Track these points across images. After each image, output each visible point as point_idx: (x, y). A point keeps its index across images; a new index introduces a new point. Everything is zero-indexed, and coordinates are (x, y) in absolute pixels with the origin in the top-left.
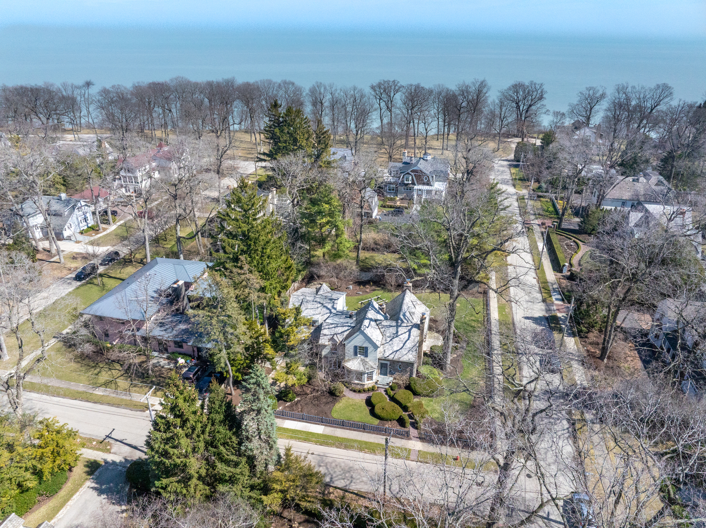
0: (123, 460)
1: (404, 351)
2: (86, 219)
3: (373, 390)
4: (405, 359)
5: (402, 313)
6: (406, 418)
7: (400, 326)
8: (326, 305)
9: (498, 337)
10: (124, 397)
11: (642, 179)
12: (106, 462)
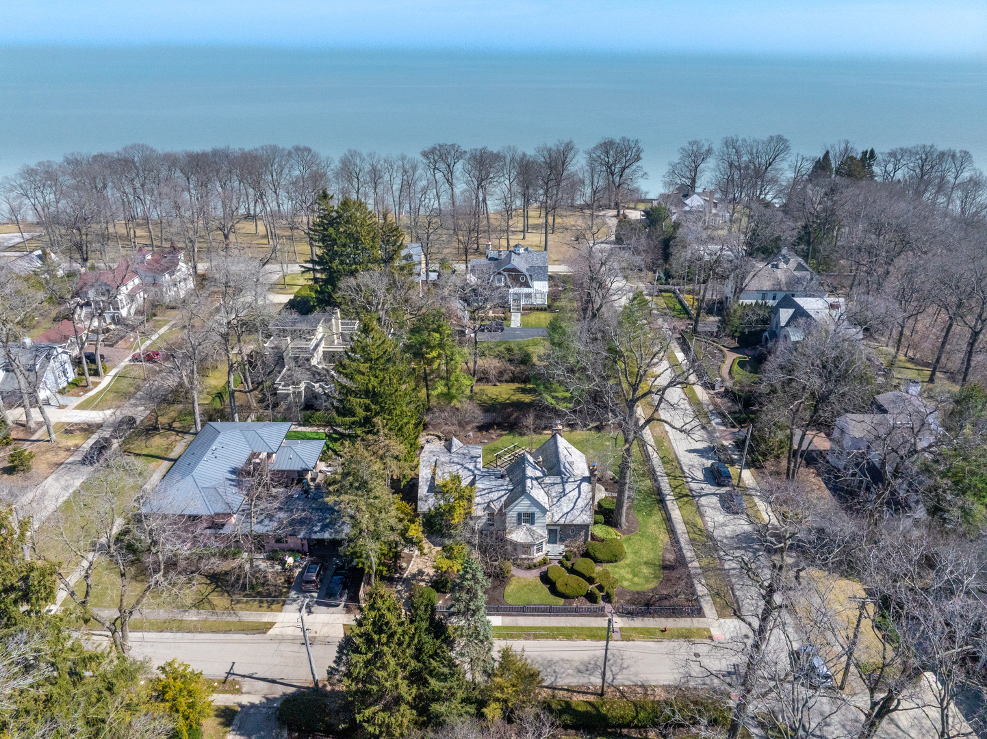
0: (264, 700)
1: (576, 512)
2: (65, 372)
3: (545, 563)
4: (579, 521)
5: (562, 466)
6: (597, 591)
7: (567, 482)
8: (467, 465)
9: (666, 479)
10: (229, 619)
11: (782, 265)
12: (242, 706)
